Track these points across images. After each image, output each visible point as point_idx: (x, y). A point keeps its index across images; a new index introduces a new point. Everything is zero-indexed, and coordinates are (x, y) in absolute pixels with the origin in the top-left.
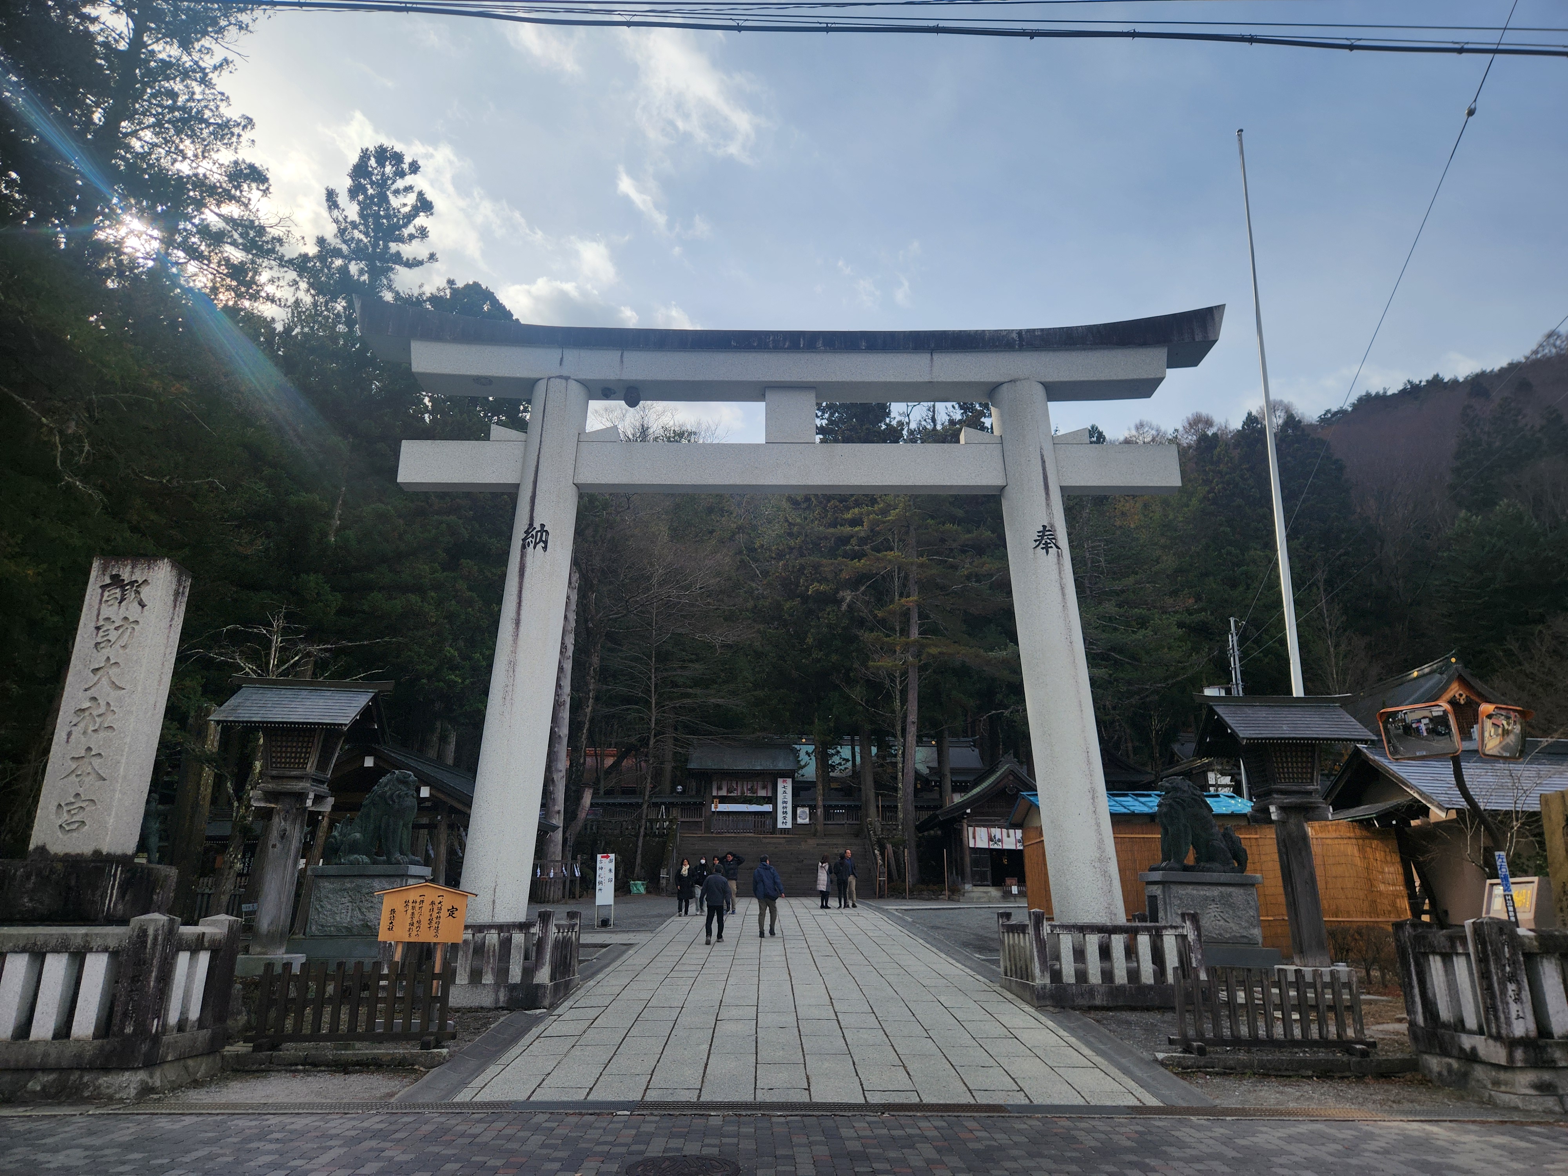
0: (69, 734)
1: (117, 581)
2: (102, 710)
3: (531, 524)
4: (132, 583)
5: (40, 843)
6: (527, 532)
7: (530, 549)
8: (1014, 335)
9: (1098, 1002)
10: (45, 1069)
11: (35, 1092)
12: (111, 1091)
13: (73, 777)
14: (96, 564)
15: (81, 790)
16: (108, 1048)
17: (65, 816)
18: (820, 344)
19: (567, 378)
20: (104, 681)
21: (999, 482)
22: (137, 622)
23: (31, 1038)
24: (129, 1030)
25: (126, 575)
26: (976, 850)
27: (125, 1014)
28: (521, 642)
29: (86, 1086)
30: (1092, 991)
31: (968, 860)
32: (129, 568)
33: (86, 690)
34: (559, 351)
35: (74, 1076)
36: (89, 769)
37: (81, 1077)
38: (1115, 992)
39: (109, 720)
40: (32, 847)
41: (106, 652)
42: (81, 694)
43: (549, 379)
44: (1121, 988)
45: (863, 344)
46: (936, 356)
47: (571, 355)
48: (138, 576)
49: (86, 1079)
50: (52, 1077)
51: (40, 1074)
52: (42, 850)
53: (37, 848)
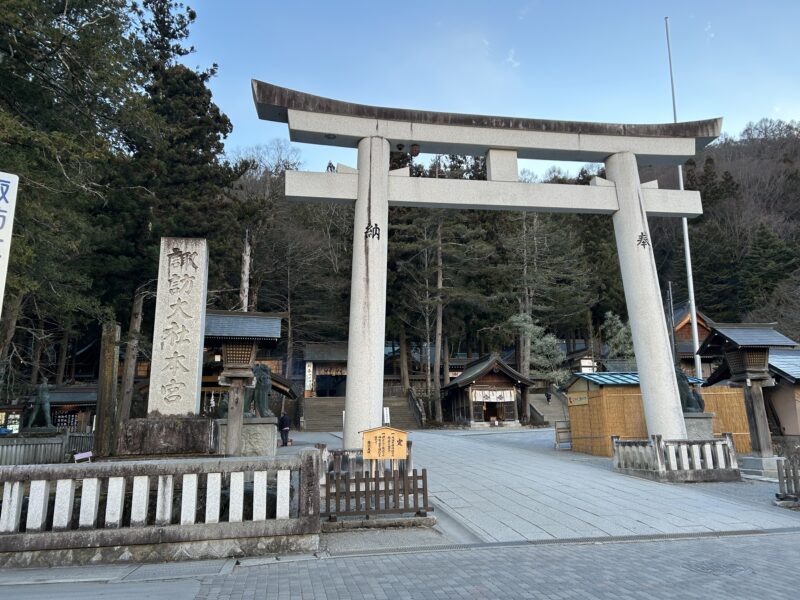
0: (162, 344)
1: (177, 252)
2: (180, 330)
3: (369, 224)
4: (187, 253)
5: (155, 409)
6: (367, 228)
7: (370, 238)
8: (621, 127)
9: (689, 479)
10: (267, 536)
11: (262, 549)
12: (306, 546)
13: (169, 370)
14: (163, 241)
15: (174, 377)
16: (301, 523)
17: (167, 393)
18: (520, 125)
19: (382, 138)
20: (179, 312)
21: (615, 208)
22: (193, 277)
23: (255, 519)
24: (311, 512)
25: (182, 248)
26: (475, 403)
27: (307, 504)
28: (370, 291)
29: (292, 544)
30: (686, 474)
31: (472, 408)
32: (184, 244)
33: (168, 318)
34: (375, 120)
35: (284, 539)
36: (178, 365)
37: (288, 540)
38: (697, 474)
39: (186, 335)
40: (149, 411)
41: (178, 295)
42: (166, 320)
43: (372, 137)
44: (698, 472)
45: (544, 127)
46: (581, 136)
47: (383, 123)
48: (190, 249)
49: (291, 541)
50: (272, 540)
51: (263, 539)
52: (156, 413)
53: (153, 412)
